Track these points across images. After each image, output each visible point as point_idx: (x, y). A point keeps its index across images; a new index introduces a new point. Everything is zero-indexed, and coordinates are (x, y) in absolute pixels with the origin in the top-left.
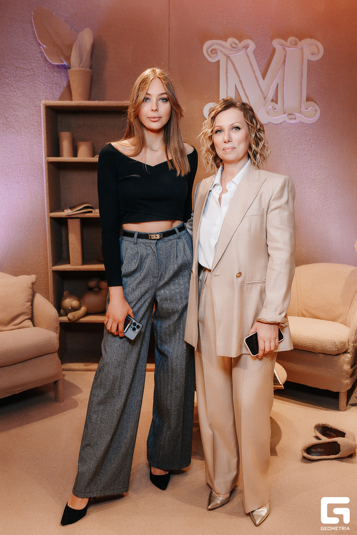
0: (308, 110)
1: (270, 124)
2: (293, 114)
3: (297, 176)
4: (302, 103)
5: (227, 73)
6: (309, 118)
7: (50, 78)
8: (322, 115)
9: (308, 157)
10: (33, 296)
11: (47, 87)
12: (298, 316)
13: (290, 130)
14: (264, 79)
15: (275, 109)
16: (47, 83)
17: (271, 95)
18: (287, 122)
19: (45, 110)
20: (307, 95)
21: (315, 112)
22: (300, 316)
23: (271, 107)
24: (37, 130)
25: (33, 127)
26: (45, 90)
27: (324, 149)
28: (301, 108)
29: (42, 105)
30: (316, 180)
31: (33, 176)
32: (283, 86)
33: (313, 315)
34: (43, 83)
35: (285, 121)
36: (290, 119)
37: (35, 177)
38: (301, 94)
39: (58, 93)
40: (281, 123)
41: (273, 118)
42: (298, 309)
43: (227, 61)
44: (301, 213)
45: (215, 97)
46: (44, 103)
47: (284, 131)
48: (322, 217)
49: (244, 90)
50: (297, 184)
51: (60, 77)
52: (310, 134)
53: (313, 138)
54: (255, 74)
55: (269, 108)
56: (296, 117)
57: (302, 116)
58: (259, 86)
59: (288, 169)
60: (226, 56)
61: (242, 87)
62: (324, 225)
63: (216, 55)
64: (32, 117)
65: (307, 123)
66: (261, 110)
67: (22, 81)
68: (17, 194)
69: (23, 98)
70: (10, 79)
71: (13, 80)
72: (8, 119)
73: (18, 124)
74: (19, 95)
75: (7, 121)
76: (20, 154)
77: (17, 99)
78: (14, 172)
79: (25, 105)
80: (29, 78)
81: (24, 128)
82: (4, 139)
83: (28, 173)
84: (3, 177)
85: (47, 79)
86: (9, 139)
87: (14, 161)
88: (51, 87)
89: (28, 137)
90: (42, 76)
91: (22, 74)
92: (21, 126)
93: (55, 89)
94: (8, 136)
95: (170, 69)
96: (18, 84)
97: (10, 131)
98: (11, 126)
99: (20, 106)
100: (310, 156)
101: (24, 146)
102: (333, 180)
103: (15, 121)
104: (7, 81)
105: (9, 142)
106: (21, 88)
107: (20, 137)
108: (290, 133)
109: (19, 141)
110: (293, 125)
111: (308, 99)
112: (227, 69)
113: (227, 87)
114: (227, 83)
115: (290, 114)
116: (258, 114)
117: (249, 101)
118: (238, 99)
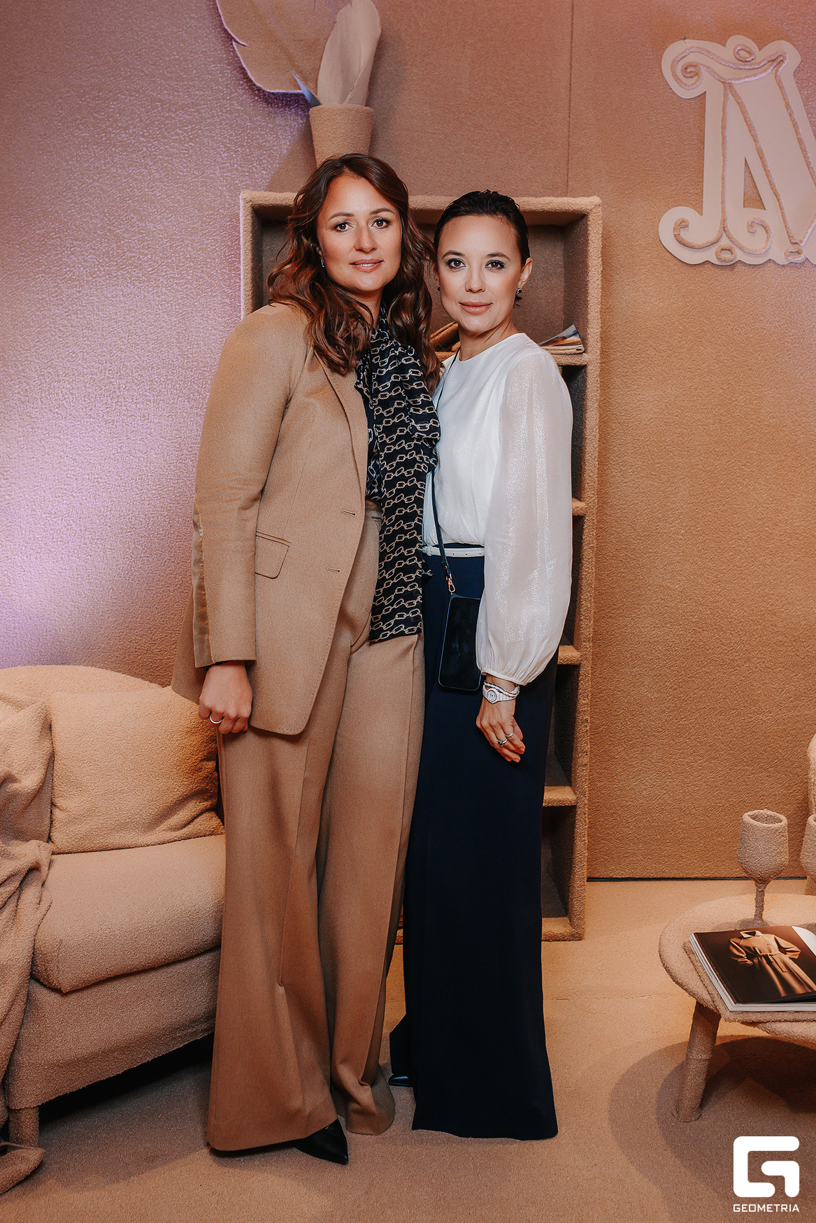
5: (724, 127)
7: (243, 132)
11: (234, 155)
16: (235, 143)
24: (202, 272)
25: (192, 264)
26: (228, 164)
29: (241, 203)
34: (223, 143)
37: (195, 401)
39: (264, 172)
43: (725, 96)
45: (692, 192)
46: (248, 199)
49: (767, 174)
54: (797, 133)
60: (723, 83)
61: (764, 165)
63: (697, 80)
64: (191, 236)
66: (811, 228)
67: (165, 137)
68: (141, 449)
69: (165, 185)
70: (131, 131)
71: (141, 133)
72: (122, 242)
73: (149, 256)
74: (157, 176)
75: (118, 247)
76: (155, 337)
77: (150, 186)
78: (134, 387)
79: (172, 205)
80: (186, 128)
81: (167, 266)
82: (109, 295)
83: (175, 391)
84: (104, 402)
85: (236, 135)
86: (124, 296)
87: (136, 356)
88: (246, 155)
89: (178, 291)
90: (221, 124)
91: (167, 118)
92: (160, 263)
93: (257, 161)
94: (123, 287)
95: (571, 116)
96: (153, 145)
97: (129, 276)
98: (131, 262)
99: (158, 206)
101: (166, 316)
103: (143, 247)
104: (124, 135)
105: (123, 305)
106: (160, 157)
107: (155, 291)
109: (152, 302)
112: (724, 119)
113: (724, 166)
114: (724, 156)
116: (805, 240)
117: (780, 205)
118: (754, 200)
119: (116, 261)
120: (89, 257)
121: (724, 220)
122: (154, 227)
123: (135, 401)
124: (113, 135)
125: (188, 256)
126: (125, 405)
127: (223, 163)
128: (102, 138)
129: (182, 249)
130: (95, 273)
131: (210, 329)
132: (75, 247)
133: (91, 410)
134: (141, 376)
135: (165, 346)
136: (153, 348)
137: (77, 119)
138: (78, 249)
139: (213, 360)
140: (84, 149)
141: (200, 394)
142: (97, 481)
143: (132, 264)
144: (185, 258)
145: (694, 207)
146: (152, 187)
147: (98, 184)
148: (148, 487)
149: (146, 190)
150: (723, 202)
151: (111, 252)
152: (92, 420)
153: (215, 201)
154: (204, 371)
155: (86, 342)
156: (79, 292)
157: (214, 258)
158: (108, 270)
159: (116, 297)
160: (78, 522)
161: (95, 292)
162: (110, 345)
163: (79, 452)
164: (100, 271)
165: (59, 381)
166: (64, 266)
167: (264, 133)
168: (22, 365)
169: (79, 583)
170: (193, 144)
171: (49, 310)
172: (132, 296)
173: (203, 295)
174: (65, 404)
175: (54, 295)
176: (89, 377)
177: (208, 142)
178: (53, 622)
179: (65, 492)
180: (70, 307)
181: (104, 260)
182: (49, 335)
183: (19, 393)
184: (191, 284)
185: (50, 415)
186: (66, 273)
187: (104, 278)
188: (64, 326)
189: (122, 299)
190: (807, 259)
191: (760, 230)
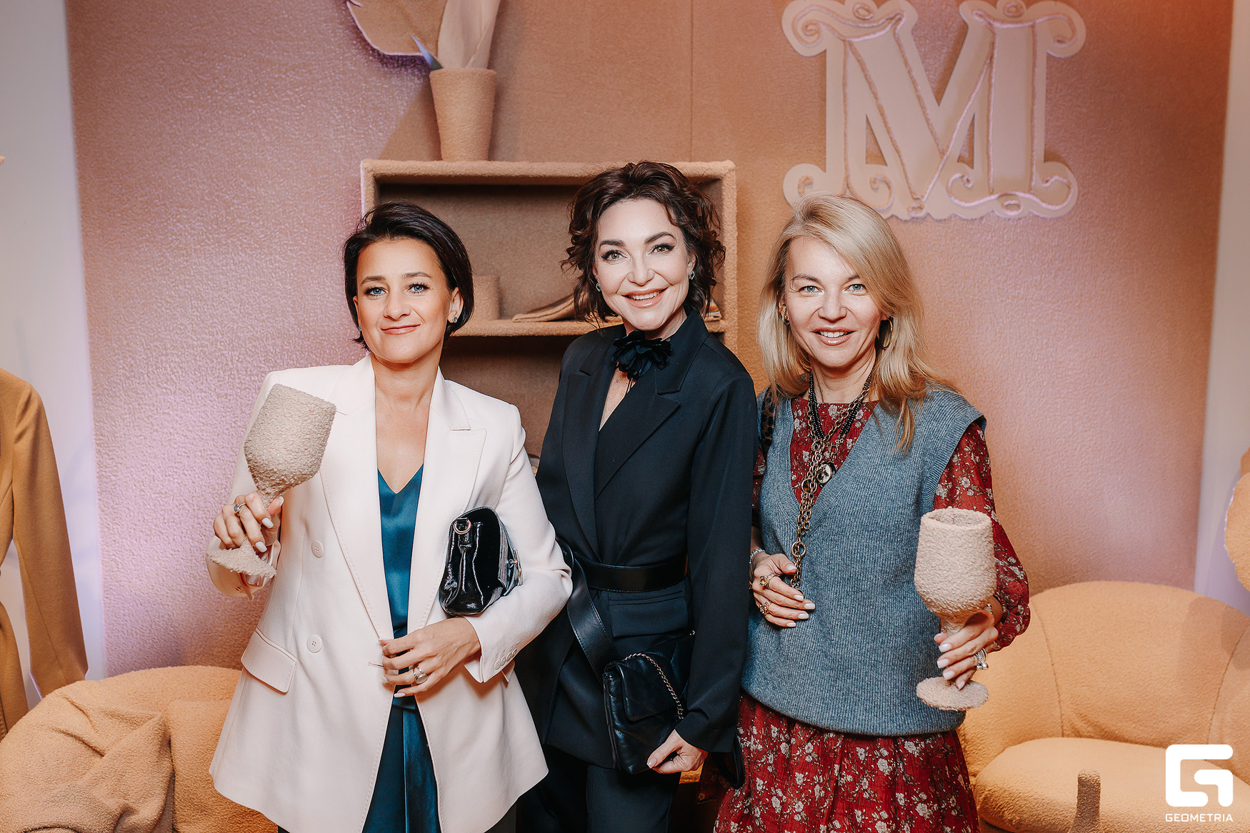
0: (1049, 183)
1: (953, 219)
2: (1012, 195)
3: (1022, 355)
4: (1034, 167)
5: (844, 85)
6: (1053, 205)
7: (358, 93)
8: (1083, 196)
9: (1049, 305)
11: (349, 117)
12: (1063, 735)
13: (1003, 235)
14: (939, 104)
15: (968, 181)
17: (956, 145)
18: (996, 216)
19: (372, 188)
20: (1045, 145)
21: (1067, 189)
22: (1068, 736)
23: (958, 175)
24: (318, 238)
25: (306, 230)
26: (343, 127)
27: (1087, 283)
28: (1031, 180)
29: (360, 173)
30: (1068, 365)
32: (988, 121)
33: (1103, 729)
35: (993, 211)
36: (1008, 207)
38: (1032, 142)
39: (381, 134)
40: (982, 218)
41: (963, 204)
42: (1062, 715)
43: (846, 54)
44: (1033, 449)
45: (814, 149)
46: (370, 169)
47: (989, 237)
48: (1083, 460)
49: (889, 132)
50: (1022, 376)
52: (1055, 246)
53: (1060, 255)
54: (916, 90)
55: (953, 178)
56: (1019, 201)
57: (1035, 198)
58: (927, 120)
59: (1001, 337)
60: (843, 41)
61: (885, 123)
62: (1088, 479)
63: (818, 38)
64: (305, 201)
65: (1046, 216)
66: (932, 184)
67: (275, 99)
69: (277, 149)
70: (238, 92)
71: (249, 95)
73: (261, 223)
74: (267, 139)
75: (228, 214)
76: (269, 306)
77: (260, 150)
78: (248, 359)
79: (283, 168)
80: (297, 90)
81: (281, 233)
82: (218, 264)
83: (291, 362)
84: (216, 375)
85: (350, 96)
86: (235, 264)
87: (249, 327)
88: (361, 117)
89: (293, 258)
90: (334, 85)
92: (272, 229)
93: (372, 122)
94: (233, 255)
95: (694, 74)
96: (262, 107)
97: (239, 243)
98: (241, 229)
99: (269, 171)
100: (1054, 303)
101: (280, 284)
102: (1108, 363)
103: (254, 214)
104: (231, 97)
105: (234, 273)
106: (270, 119)
107: (268, 259)
108: (1005, 243)
109: (265, 270)
110: (1011, 223)
111: (1049, 156)
112: (844, 77)
113: (846, 123)
114: (846, 112)
115: (1006, 195)
116: (926, 196)
117: (901, 161)
118: (876, 156)
119: (226, 228)
120: (197, 224)
121: (847, 178)
122: (267, 192)
123: (249, 373)
124: (219, 98)
125: (302, 222)
126: (239, 378)
127: (337, 126)
128: (208, 100)
129: (296, 215)
130: (203, 241)
131: (327, 296)
132: (181, 214)
133: (202, 383)
134: (255, 347)
135: (280, 315)
136: (268, 318)
137: (180, 81)
138: (185, 217)
140: (189, 111)
142: (212, 459)
143: (242, 231)
144: (298, 224)
145: (817, 164)
146: (263, 151)
147: (204, 149)
149: (256, 154)
150: (846, 159)
151: (220, 219)
152: (203, 394)
153: (329, 164)
154: (322, 340)
155: (195, 314)
156: (187, 261)
157: (329, 224)
158: (217, 238)
159: (226, 265)
160: (191, 501)
161: (204, 261)
162: (221, 315)
163: (191, 428)
164: (209, 239)
165: (167, 355)
166: (169, 235)
167: (379, 93)
168: (126, 339)
169: (193, 565)
170: (305, 106)
171: (154, 280)
172: (244, 264)
173: (319, 262)
174: (174, 378)
175: (159, 265)
176: (199, 349)
177: (321, 104)
178: (166, 607)
179: (175, 470)
180: (178, 278)
181: (212, 228)
182: (155, 307)
183: (124, 368)
184: (306, 250)
185: (158, 390)
186: (172, 241)
187: (213, 246)
188: (171, 297)
189: (232, 267)
190: (928, 214)
191: (883, 187)
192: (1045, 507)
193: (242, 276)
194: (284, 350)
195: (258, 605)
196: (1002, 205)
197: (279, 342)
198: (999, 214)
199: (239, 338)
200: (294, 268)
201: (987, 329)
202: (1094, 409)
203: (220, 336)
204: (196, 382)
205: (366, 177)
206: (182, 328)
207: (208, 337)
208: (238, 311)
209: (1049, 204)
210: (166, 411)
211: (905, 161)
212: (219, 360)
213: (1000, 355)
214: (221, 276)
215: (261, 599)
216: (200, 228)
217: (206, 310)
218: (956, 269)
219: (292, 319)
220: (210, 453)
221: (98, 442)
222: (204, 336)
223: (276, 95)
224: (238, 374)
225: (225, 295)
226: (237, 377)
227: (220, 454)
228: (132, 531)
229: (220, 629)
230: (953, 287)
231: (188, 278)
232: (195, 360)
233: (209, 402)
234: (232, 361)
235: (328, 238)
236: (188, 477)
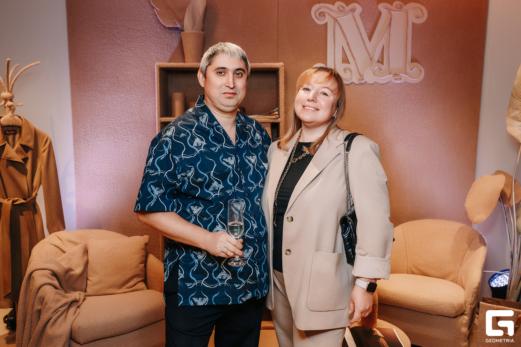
0: (413, 70)
1: (376, 84)
2: (398, 75)
3: (402, 134)
4: (407, 64)
5: (334, 35)
6: (414, 79)
7: (161, 39)
8: (426, 75)
9: (413, 116)
10: (146, 257)
11: (158, 48)
12: (408, 273)
13: (395, 90)
14: (370, 42)
15: (381, 69)
16: (158, 43)
17: (377, 57)
18: (392, 82)
19: (158, 72)
20: (412, 56)
21: (420, 72)
22: (409, 273)
23: (377, 68)
25: (143, 86)
26: (156, 51)
27: (428, 108)
28: (406, 69)
29: (156, 66)
30: (421, 138)
31: (143, 134)
32: (389, 47)
33: (423, 272)
34: (154, 43)
35: (391, 81)
36: (396, 79)
37: (145, 134)
38: (406, 55)
39: (169, 53)
40: (387, 83)
41: (379, 78)
42: (408, 266)
43: (335, 23)
44: (407, 170)
45: (323, 58)
46: (158, 65)
47: (390, 90)
48: (427, 174)
49: (351, 51)
51: (171, 38)
52: (415, 94)
53: (417, 97)
54: (361, 36)
55: (375, 69)
56: (401, 77)
57: (407, 76)
58: (366, 47)
59: (394, 128)
60: (334, 19)
61: (349, 48)
62: (428, 181)
63: (324, 18)
64: (143, 76)
65: (412, 83)
66: (367, 71)
67: (133, 42)
68: (126, 152)
69: (134, 58)
70: (121, 40)
71: (125, 40)
72: (119, 79)
73: (128, 84)
74: (131, 55)
75: (117, 81)
76: (131, 112)
77: (128, 59)
78: (124, 130)
79: (136, 65)
80: (141, 38)
81: (135, 87)
82: (114, 98)
83: (138, 131)
84: (113, 135)
85: (159, 40)
86: (120, 98)
87: (124, 119)
88: (162, 47)
89: (139, 96)
90: (153, 37)
91: (134, 35)
92: (132, 86)
93: (166, 49)
94: (119, 94)
95: (279, 31)
96: (129, 44)
97: (121, 90)
98: (122, 86)
99: (131, 66)
100: (415, 115)
101: (135, 105)
102: (437, 138)
103: (126, 81)
104: (119, 41)
105: (119, 101)
106: (132, 48)
107: (130, 96)
108: (396, 92)
109: (130, 100)
110: (398, 85)
111: (413, 61)
112: (334, 32)
113: (335, 49)
114: (335, 45)
115: (396, 75)
116: (365, 75)
117: (356, 62)
118: (345, 60)
119: (117, 85)
120: (107, 84)
122: (130, 73)
123: (124, 135)
124: (115, 41)
127: (154, 50)
128: (111, 42)
129: (140, 81)
130: (109, 90)
133: (109, 138)
134: (126, 126)
135: (134, 115)
136: (130, 116)
137: (102, 36)
138: (103, 81)
139: (151, 120)
140: (105, 46)
141: (147, 132)
144: (141, 84)
145: (324, 63)
147: (110, 58)
148: (129, 165)
150: (334, 62)
151: (115, 82)
152: (109, 142)
155: (107, 114)
156: (104, 96)
158: (114, 89)
159: (117, 98)
160: (104, 178)
161: (109, 97)
162: (115, 115)
163: (105, 153)
164: (111, 89)
165: (97, 128)
166: (98, 88)
167: (168, 39)
168: (84, 122)
169: (105, 199)
170: (143, 44)
171: (94, 103)
172: (123, 98)
173: (148, 97)
174: (100, 136)
175: (95, 98)
176: (108, 126)
177: (149, 43)
178: (96, 213)
179: (100, 167)
180: (101, 102)
181: (112, 85)
182: (93, 112)
183: (83, 132)
184: (143, 93)
185: (94, 140)
186: (99, 90)
187: (113, 91)
188: (99, 108)
189: (119, 99)
190: (366, 82)
191: (348, 71)
192: (411, 191)
193: (122, 102)
194: (135, 127)
195: (126, 214)
196: (394, 78)
197: (134, 124)
198: (393, 82)
199: (121, 123)
200: (139, 99)
201: (389, 124)
202: (431, 155)
203: (115, 122)
204: (107, 137)
205: (157, 68)
206: (102, 119)
207: (111, 122)
208: (120, 114)
209: (413, 78)
210: (97, 147)
211: (357, 62)
212: (114, 130)
213: (394, 134)
214: (115, 102)
215: (127, 212)
216: (109, 85)
217: (110, 113)
218: (376, 102)
219: (138, 116)
220: (111, 161)
221: (75, 157)
222: (109, 122)
223: (134, 40)
224: (120, 135)
225: (117, 108)
226: (120, 136)
227: (114, 162)
228: (85, 187)
229: (114, 222)
230: (375, 109)
231: (104, 102)
232: (106, 130)
233: (111, 144)
234: (118, 130)
235: (151, 89)
236: (104, 169)
